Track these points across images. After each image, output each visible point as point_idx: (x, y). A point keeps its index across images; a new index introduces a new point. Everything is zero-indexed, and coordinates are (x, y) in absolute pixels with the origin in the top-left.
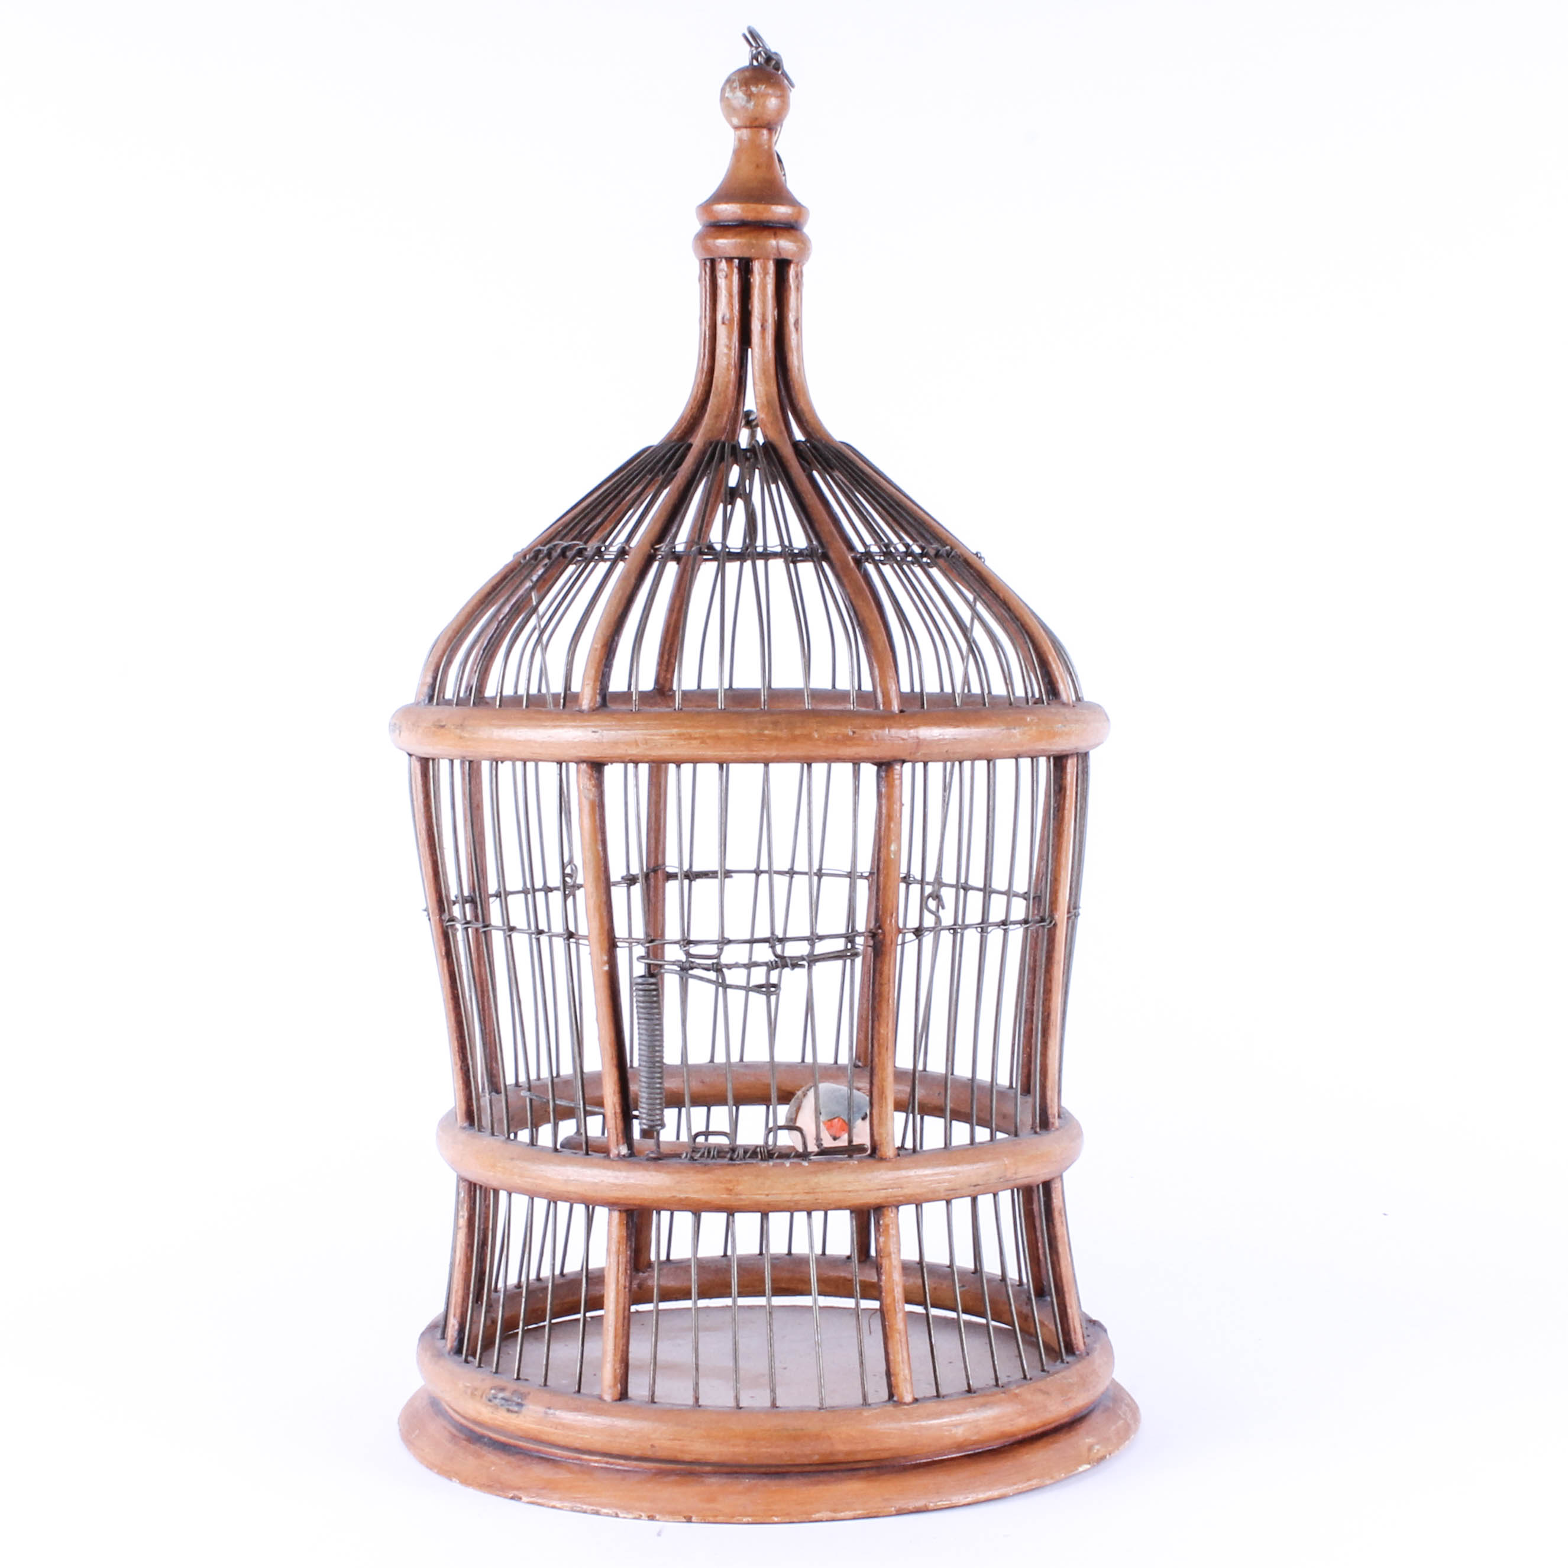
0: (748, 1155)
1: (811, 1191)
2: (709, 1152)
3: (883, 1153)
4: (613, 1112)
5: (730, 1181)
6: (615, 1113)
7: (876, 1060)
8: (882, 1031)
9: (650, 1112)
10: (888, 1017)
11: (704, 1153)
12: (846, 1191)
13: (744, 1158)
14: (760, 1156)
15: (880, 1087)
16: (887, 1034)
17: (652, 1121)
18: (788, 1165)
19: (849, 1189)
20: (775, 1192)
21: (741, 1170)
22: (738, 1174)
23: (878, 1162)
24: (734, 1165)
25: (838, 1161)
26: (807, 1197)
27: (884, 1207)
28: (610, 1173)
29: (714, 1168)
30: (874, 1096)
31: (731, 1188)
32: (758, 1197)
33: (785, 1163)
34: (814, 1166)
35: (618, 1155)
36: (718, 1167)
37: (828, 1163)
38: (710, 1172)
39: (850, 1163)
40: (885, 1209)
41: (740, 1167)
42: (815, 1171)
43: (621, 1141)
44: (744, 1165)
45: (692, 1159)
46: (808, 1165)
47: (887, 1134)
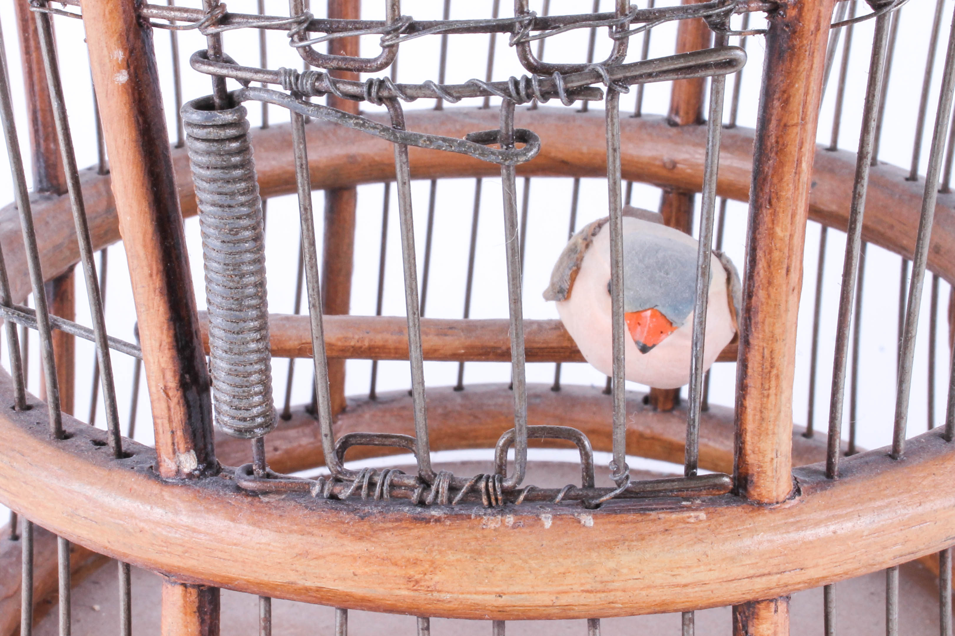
0: (459, 496)
1: (599, 587)
2: (372, 485)
3: (764, 492)
4: (161, 385)
5: (416, 562)
6: (166, 390)
9: (236, 402)
11: (359, 488)
12: (678, 586)
13: (450, 501)
14: (485, 502)
15: (767, 353)
17: (244, 420)
18: (548, 523)
19: (684, 581)
20: (516, 589)
21: (441, 536)
22: (434, 546)
23: (753, 510)
24: (427, 521)
25: (662, 516)
26: (591, 599)
27: (758, 602)
28: (158, 513)
29: (381, 524)
30: (750, 371)
31: (417, 577)
32: (478, 598)
33: (543, 516)
34: (608, 527)
35: (178, 472)
36: (389, 525)
37: (640, 519)
38: (371, 536)
39: (689, 517)
40: (763, 605)
41: (439, 527)
42: (609, 541)
43: (182, 446)
44: (448, 523)
45: (333, 497)
46: (595, 523)
47: (777, 451)
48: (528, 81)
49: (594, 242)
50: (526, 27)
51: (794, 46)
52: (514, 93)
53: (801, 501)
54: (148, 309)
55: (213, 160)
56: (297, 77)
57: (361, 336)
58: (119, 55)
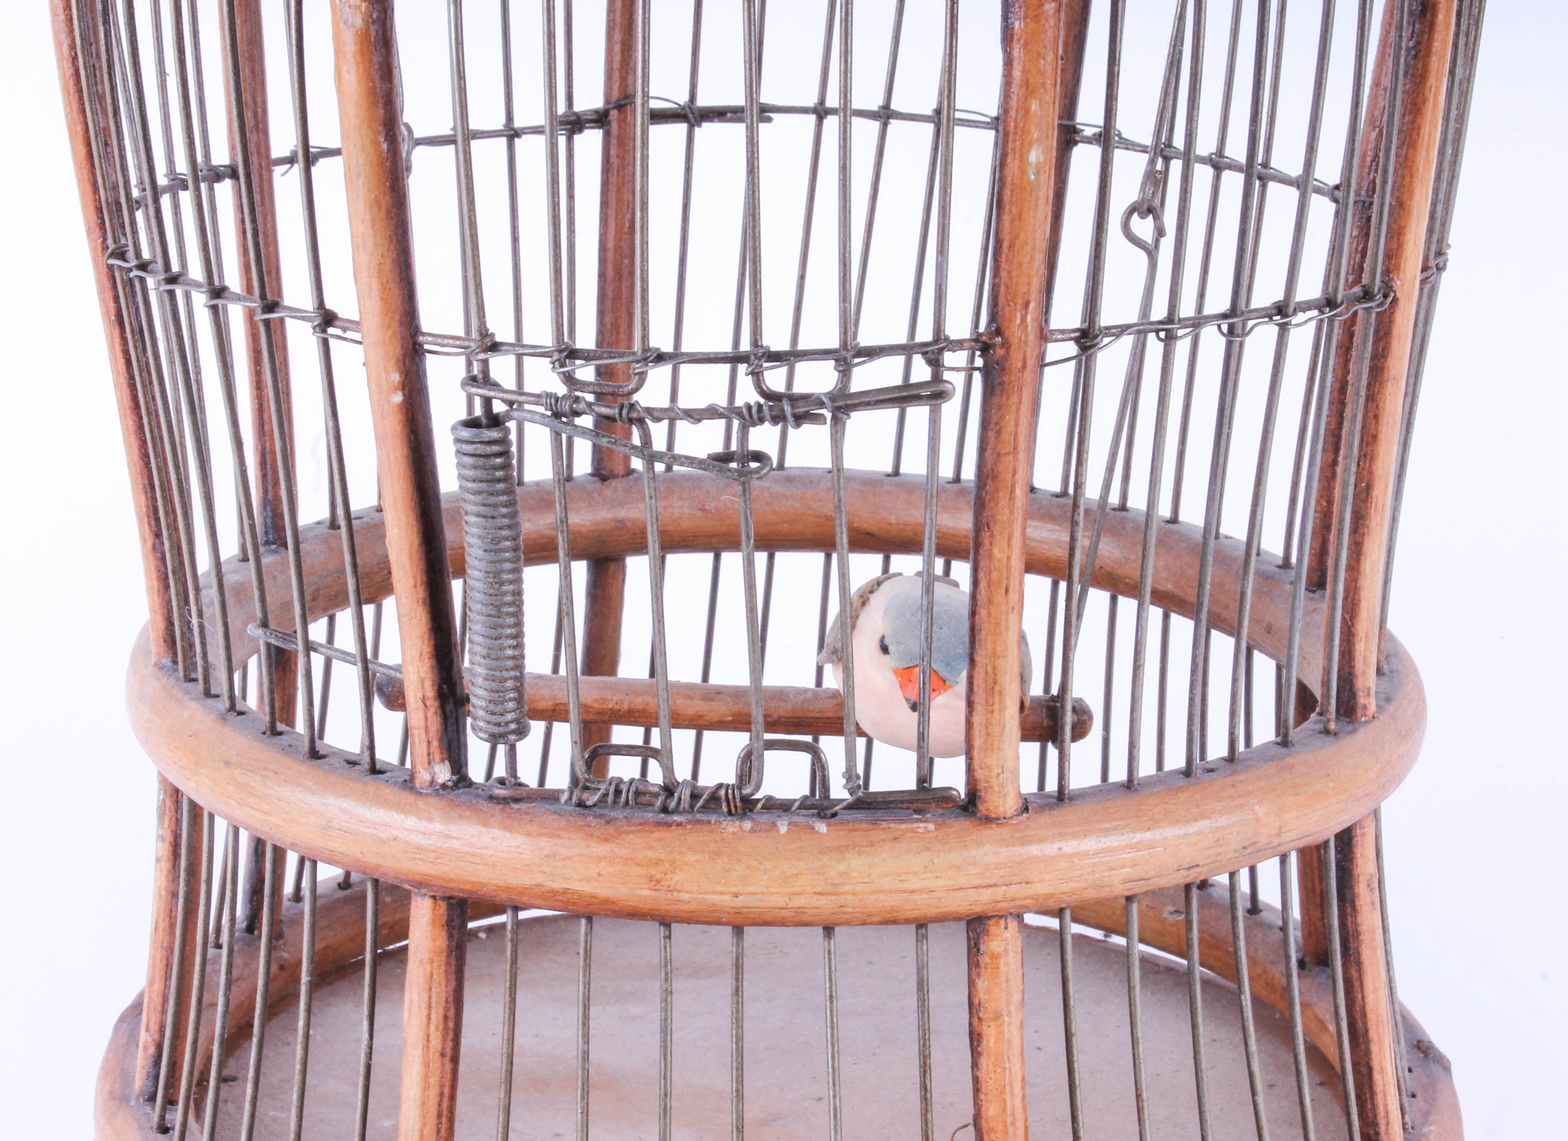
0: (701, 802)
1: (830, 889)
2: (618, 792)
3: (991, 808)
4: (420, 695)
5: (657, 862)
6: (424, 700)
7: (983, 613)
8: (996, 552)
9: (492, 707)
10: (1011, 523)
11: (606, 795)
12: (905, 891)
13: (692, 807)
14: (725, 808)
15: (990, 669)
16: (1009, 558)
17: (498, 724)
18: (783, 828)
19: (910, 887)
20: (752, 889)
21: (682, 838)
22: (674, 847)
23: (980, 824)
24: (669, 825)
25: (892, 825)
26: (822, 902)
27: (989, 918)
28: (411, 822)
29: (626, 828)
30: (975, 688)
31: (658, 877)
32: (716, 898)
33: (779, 823)
34: (841, 833)
35: (432, 782)
36: (633, 828)
37: (871, 827)
38: (616, 838)
39: (919, 827)
40: (992, 922)
41: (680, 831)
42: (841, 846)
43: (437, 756)
44: (689, 827)
45: (581, 804)
46: (828, 830)
47: (1003, 767)
48: (760, 406)
49: (871, 600)
50: (759, 359)
51: (1004, 382)
52: (747, 417)
53: (1028, 818)
54: (411, 619)
55: (479, 473)
56: (557, 399)
57: (620, 697)
58: (396, 377)
